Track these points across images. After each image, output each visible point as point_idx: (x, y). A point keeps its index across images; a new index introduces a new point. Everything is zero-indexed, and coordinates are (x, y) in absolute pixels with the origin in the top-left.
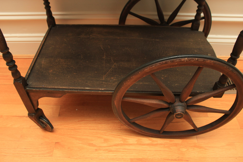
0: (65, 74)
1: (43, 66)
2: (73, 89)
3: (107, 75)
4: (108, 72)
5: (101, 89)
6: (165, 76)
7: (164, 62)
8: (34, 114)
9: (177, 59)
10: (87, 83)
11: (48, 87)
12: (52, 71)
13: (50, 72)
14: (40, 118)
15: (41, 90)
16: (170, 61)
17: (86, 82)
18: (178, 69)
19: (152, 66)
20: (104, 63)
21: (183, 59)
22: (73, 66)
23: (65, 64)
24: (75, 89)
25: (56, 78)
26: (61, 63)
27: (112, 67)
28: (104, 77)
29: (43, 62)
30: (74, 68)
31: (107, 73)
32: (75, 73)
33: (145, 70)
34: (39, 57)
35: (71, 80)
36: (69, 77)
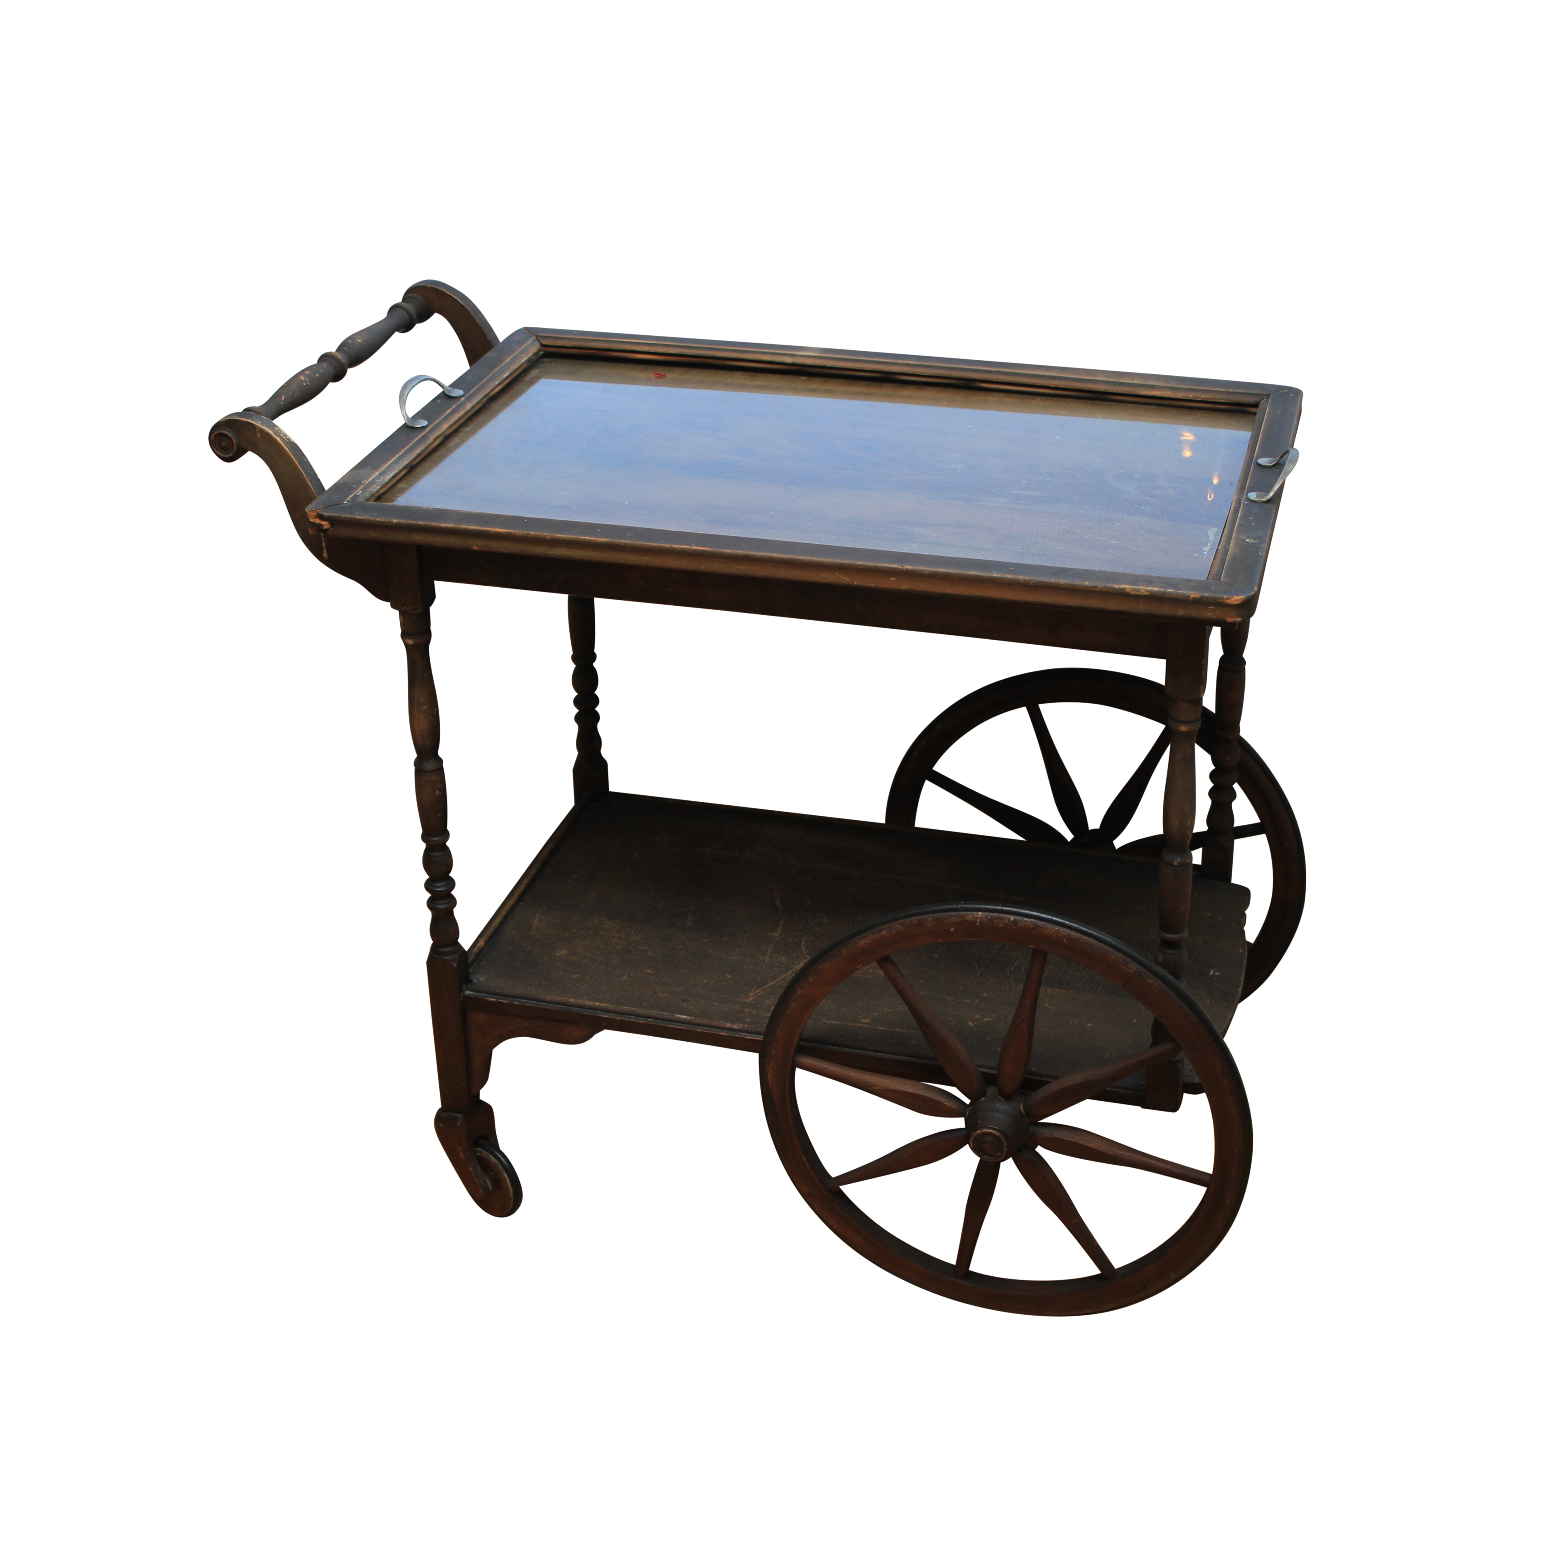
0: (611, 969)
1: (533, 932)
2: (629, 1015)
3: (768, 990)
4: (773, 980)
5: (728, 1025)
6: (986, 1019)
7: (915, 921)
8: (460, 1115)
9: (954, 913)
10: (685, 1005)
11: (542, 996)
12: (564, 952)
13: (558, 954)
14: (476, 1144)
15: (517, 1003)
16: (931, 919)
17: (683, 1002)
18: (1046, 1005)
19: (879, 932)
20: (770, 951)
21: (970, 916)
22: (647, 949)
23: (619, 939)
24: (637, 1016)
25: (575, 976)
26: (602, 933)
27: (793, 968)
28: (754, 995)
29: (536, 922)
30: (649, 953)
31: (770, 984)
32: (649, 971)
33: (859, 945)
34: (521, 904)
35: (631, 989)
36: (625, 977)
